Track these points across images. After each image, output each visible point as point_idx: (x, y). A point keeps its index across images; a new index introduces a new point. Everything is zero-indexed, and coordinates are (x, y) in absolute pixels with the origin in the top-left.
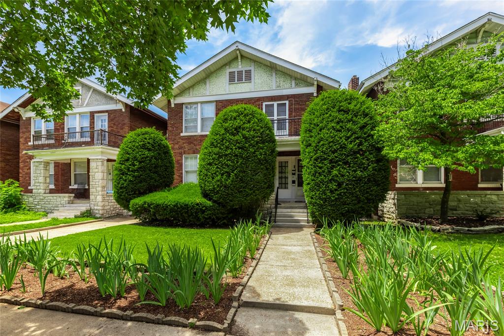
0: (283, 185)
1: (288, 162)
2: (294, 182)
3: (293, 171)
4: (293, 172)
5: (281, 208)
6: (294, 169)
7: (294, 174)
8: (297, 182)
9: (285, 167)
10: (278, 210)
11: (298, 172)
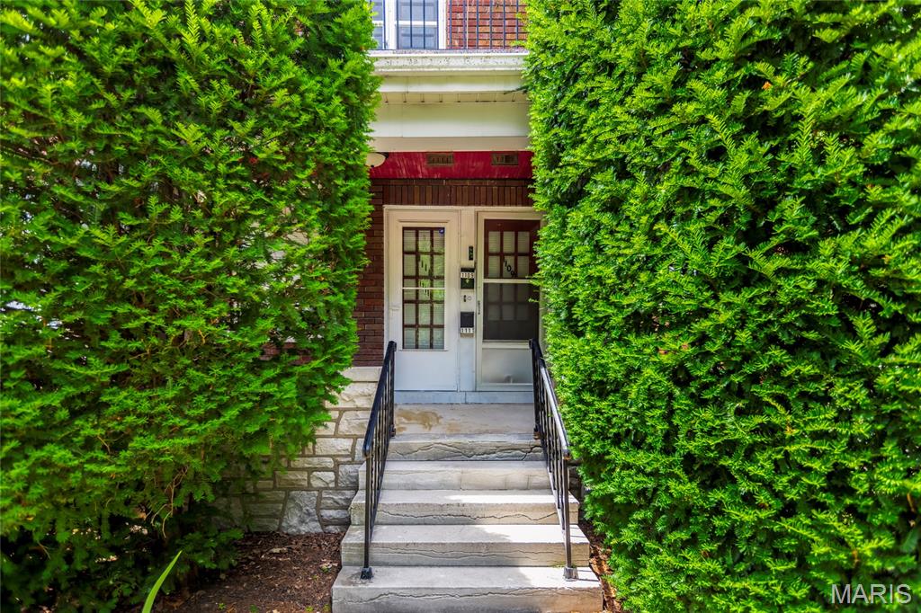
0: (424, 335)
1: (442, 230)
2: (466, 320)
3: (463, 270)
4: (464, 275)
5: (408, 455)
6: (471, 264)
7: (467, 285)
8: (479, 321)
9: (432, 254)
10: (396, 471)
11: (486, 276)
